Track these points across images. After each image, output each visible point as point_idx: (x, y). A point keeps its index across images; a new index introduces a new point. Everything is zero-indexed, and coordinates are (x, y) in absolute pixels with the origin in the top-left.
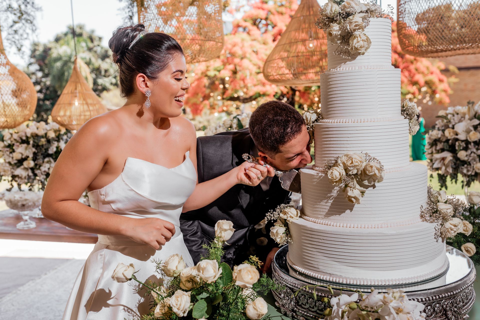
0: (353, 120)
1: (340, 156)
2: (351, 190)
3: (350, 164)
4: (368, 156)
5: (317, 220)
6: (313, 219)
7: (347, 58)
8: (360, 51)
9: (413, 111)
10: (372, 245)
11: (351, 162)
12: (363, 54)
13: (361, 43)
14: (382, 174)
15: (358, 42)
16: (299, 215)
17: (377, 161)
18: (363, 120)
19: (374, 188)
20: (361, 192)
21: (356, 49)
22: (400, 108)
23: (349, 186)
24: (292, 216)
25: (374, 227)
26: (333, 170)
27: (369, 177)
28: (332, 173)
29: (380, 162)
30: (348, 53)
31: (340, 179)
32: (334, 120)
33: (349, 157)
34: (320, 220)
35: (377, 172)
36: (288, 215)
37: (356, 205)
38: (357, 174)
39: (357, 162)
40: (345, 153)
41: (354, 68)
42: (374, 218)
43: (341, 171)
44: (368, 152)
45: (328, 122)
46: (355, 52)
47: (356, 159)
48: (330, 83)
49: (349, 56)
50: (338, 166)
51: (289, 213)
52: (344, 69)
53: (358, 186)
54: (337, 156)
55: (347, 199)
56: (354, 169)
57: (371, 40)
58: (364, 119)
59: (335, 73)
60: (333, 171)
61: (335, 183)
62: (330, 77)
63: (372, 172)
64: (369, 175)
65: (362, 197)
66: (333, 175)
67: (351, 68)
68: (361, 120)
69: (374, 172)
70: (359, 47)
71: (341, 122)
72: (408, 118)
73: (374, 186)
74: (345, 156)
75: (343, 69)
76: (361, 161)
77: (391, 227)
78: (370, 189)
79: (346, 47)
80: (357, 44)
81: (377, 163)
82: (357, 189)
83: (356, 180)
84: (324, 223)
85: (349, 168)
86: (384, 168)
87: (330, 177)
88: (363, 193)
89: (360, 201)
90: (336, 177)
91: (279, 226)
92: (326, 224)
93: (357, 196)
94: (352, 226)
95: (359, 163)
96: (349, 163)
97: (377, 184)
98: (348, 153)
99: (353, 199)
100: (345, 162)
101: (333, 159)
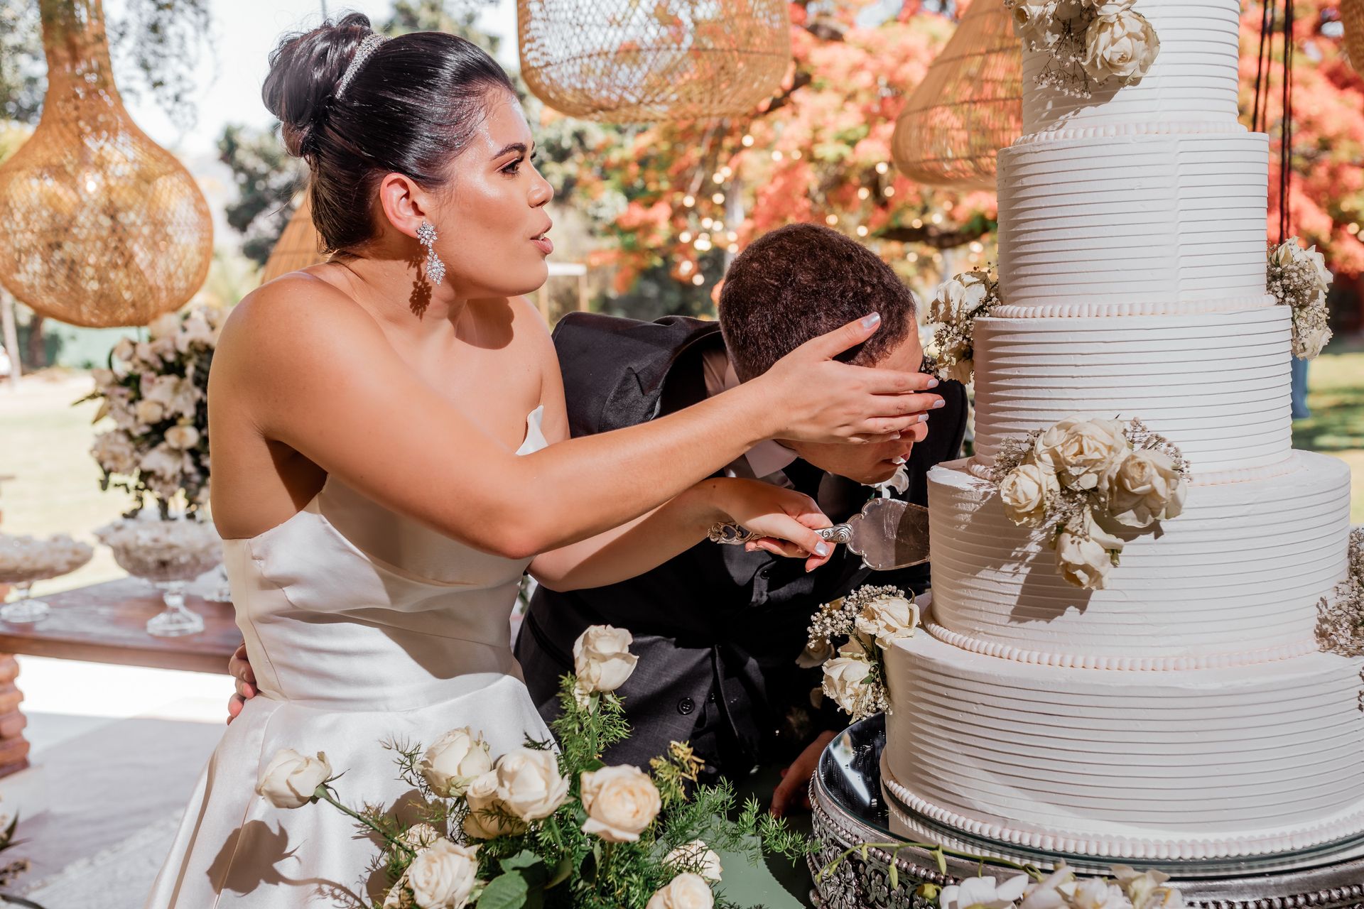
0: (1094, 308)
1: (1046, 427)
2: (1073, 542)
3: (1075, 455)
4: (1139, 429)
5: (971, 640)
6: (959, 637)
7: (1079, 96)
8: (1122, 74)
9: (1307, 278)
10: (1141, 726)
11: (1076, 448)
12: (1136, 82)
13: (1126, 45)
14: (1180, 492)
15: (1114, 42)
16: (917, 620)
17: (1169, 446)
18: (1126, 309)
19: (1156, 537)
20: (1107, 551)
21: (1109, 65)
22: (1263, 269)
23: (1067, 531)
24: (894, 624)
25: (1150, 666)
26: (1018, 476)
27: (1136, 500)
28: (1014, 484)
29: (1177, 450)
30: (1079, 78)
31: (1040, 506)
32: (1032, 309)
33: (1071, 431)
34: (978, 642)
35: (1159, 483)
36: (878, 621)
37: (1096, 595)
38: (1095, 489)
39: (1097, 449)
40: (1061, 417)
41: (1101, 132)
42: (1153, 636)
43: (1044, 477)
44: (1140, 415)
45: (1015, 313)
46: (1106, 75)
47: (1093, 438)
48: (1024, 180)
49: (1086, 89)
50: (1034, 463)
51: (884, 615)
52: (1071, 134)
53: (1096, 531)
54: (1036, 427)
55: (1058, 572)
56: (1087, 472)
57: (1161, 36)
58: (1131, 306)
59: (1038, 149)
60: (1017, 480)
61: (1026, 519)
62: (1022, 160)
63: (1143, 484)
64: (1135, 495)
65: (1115, 565)
66: (1016, 492)
67: (1091, 132)
68: (1120, 307)
69: (1151, 483)
70: (1116, 57)
71: (1056, 313)
72: (1291, 304)
73: (1156, 530)
74: (1059, 427)
75: (1065, 136)
76: (1110, 448)
77: (1208, 667)
78: (1142, 538)
79: (1072, 59)
80: (1111, 48)
81: (1166, 452)
82: (1094, 539)
83: (1092, 509)
84: (990, 652)
85: (1069, 468)
86: (1193, 470)
87: (1007, 500)
88: (1114, 552)
89: (1105, 580)
90: (1027, 499)
91: (852, 657)
92: (997, 653)
93: (1094, 564)
94: (1080, 662)
95: (1105, 452)
96: (1069, 454)
97: (1164, 525)
98: (1070, 420)
99: (1079, 573)
100: (1059, 449)
101: (1023, 437)
